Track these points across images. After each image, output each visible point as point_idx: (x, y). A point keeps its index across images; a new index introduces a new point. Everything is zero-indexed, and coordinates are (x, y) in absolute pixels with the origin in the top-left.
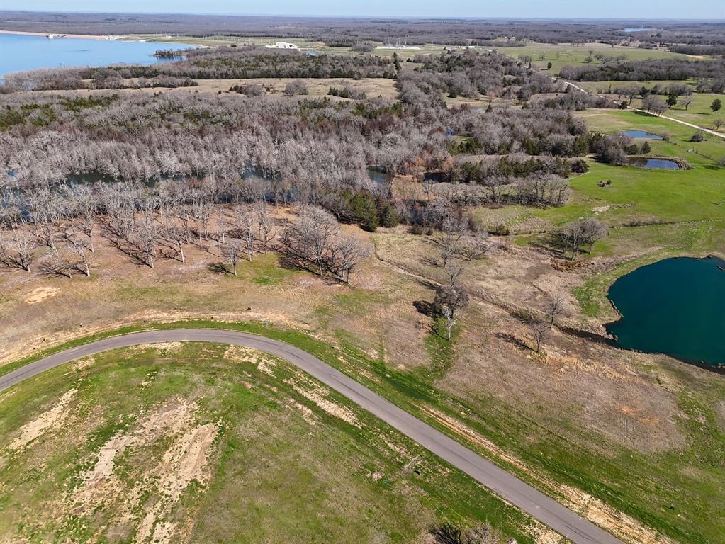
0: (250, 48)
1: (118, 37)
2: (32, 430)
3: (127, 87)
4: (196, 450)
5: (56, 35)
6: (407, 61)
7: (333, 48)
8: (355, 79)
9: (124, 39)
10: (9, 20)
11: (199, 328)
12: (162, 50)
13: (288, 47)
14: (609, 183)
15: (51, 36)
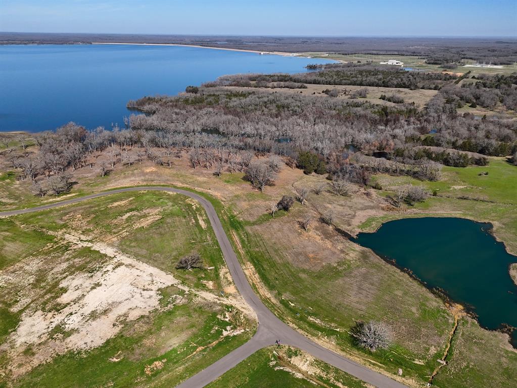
0: (368, 64)
1: (297, 54)
2: (116, 204)
3: (269, 87)
4: (150, 221)
5: (265, 52)
6: (472, 78)
7: (429, 65)
8: (411, 89)
9: (300, 56)
10: (251, 42)
11: (187, 190)
12: (311, 64)
13: (395, 64)
14: (487, 174)
15: (262, 53)
